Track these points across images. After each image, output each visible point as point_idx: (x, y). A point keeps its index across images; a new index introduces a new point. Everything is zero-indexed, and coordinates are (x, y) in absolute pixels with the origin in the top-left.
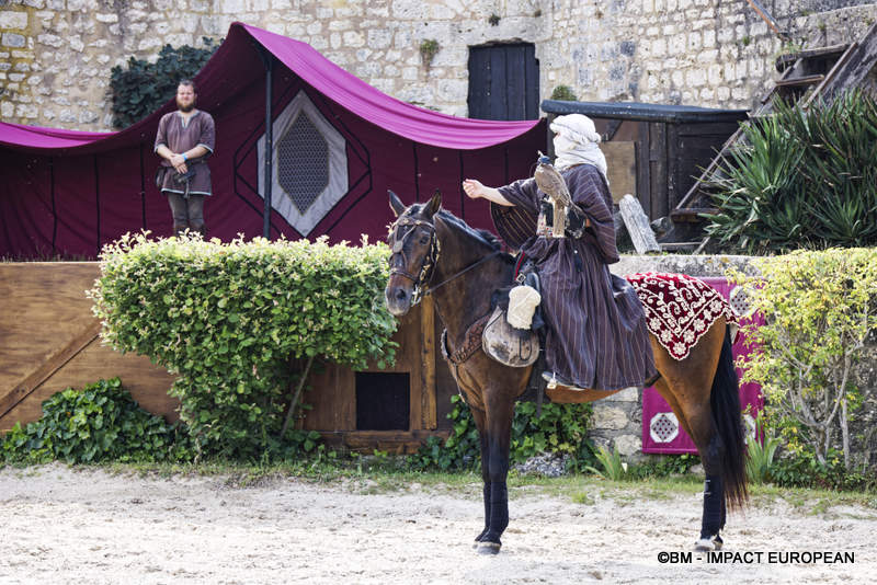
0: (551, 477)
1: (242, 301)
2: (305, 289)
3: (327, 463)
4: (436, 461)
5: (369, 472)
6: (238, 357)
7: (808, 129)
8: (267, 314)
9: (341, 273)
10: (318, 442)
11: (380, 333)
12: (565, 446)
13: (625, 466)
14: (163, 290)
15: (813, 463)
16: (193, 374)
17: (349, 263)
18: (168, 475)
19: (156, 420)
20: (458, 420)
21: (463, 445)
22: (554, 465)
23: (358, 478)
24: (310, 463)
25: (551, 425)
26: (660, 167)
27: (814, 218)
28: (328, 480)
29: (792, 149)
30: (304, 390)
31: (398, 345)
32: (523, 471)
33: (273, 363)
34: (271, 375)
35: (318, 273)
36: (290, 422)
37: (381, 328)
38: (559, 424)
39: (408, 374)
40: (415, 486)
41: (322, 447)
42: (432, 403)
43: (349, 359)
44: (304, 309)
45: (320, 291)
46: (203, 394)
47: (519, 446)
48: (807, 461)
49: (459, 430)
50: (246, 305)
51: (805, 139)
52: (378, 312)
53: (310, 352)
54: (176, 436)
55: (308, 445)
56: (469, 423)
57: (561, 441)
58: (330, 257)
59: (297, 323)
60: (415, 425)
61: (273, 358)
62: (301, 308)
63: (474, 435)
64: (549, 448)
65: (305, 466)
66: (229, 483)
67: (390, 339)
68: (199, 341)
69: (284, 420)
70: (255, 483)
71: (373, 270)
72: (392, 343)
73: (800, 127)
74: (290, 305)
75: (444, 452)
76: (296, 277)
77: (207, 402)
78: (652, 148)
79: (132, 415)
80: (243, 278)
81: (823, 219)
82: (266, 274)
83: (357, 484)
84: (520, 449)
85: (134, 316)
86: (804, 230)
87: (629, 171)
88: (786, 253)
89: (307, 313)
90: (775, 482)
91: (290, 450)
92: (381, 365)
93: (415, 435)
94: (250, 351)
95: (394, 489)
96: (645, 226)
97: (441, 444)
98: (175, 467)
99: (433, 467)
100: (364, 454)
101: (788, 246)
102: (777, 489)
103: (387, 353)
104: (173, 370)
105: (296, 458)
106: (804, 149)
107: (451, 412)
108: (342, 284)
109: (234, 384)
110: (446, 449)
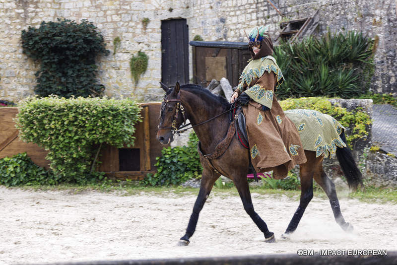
0: (195, 188)
1: (74, 122)
2: (99, 117)
3: (108, 184)
4: (150, 183)
5: (125, 187)
6: (73, 143)
7: (292, 51)
8: (84, 127)
9: (112, 110)
10: (104, 176)
11: (128, 133)
12: (200, 176)
13: (224, 183)
14: (43, 118)
15: (296, 181)
16: (55, 151)
17: (115, 106)
18: (46, 190)
19: (41, 169)
20: (159, 166)
21: (161, 176)
22: (196, 183)
23: (121, 190)
24: (102, 184)
25: (195, 167)
26: (236, 66)
27: (296, 85)
28: (109, 191)
29: (286, 59)
30: (99, 156)
31: (135, 138)
32: (184, 186)
33: (86, 146)
34: (85, 150)
35: (103, 110)
36: (93, 168)
37: (128, 131)
38: (198, 168)
39: (139, 149)
40: (142, 193)
41: (106, 178)
42: (149, 160)
43: (116, 143)
44: (98, 125)
45: (104, 117)
46: (59, 158)
47: (183, 176)
48: (294, 180)
49: (159, 171)
50: (76, 123)
51: (292, 55)
52: (127, 125)
53: (101, 141)
54: (48, 175)
55: (101, 177)
56: (163, 168)
57: (199, 174)
58: (108, 104)
59: (95, 130)
60: (142, 168)
61: (86, 144)
62: (97, 124)
63: (165, 172)
64: (194, 177)
65: (99, 185)
66: (70, 193)
67: (132, 136)
68: (57, 137)
69: (91, 168)
70: (81, 192)
71: (125, 109)
72: (133, 137)
73: (290, 50)
74: (93, 123)
75: (154, 179)
76: (95, 112)
77: (61, 161)
78: (233, 59)
79: (31, 167)
80: (74, 113)
81: (299, 86)
82: (83, 111)
83: (120, 192)
84: (183, 177)
85: (32, 128)
86: (291, 90)
87: (224, 68)
88: (285, 99)
89: (99, 126)
90: (282, 188)
91: (93, 180)
92: (129, 146)
93: (142, 173)
94: (78, 141)
95: (134, 194)
96: (230, 90)
97: (152, 176)
98: (48, 187)
99: (149, 185)
100: (123, 180)
101: (286, 96)
102: (283, 191)
103: (131, 141)
104: (47, 149)
105: (96, 182)
106: (291, 58)
107: (156, 163)
108: (113, 114)
109: (72, 154)
110: (155, 178)
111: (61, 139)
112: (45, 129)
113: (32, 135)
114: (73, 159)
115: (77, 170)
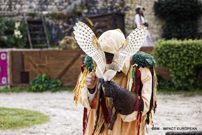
111: (179, 64)
112: (169, 59)
113: (162, 62)
114: (186, 76)
115: (188, 82)
